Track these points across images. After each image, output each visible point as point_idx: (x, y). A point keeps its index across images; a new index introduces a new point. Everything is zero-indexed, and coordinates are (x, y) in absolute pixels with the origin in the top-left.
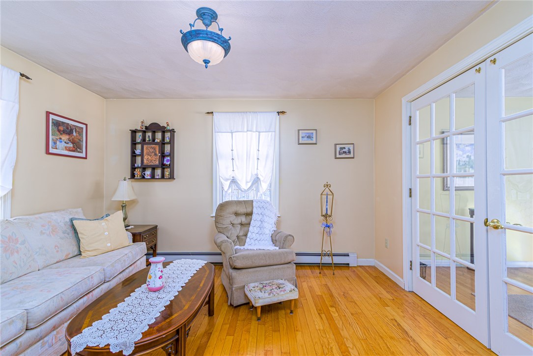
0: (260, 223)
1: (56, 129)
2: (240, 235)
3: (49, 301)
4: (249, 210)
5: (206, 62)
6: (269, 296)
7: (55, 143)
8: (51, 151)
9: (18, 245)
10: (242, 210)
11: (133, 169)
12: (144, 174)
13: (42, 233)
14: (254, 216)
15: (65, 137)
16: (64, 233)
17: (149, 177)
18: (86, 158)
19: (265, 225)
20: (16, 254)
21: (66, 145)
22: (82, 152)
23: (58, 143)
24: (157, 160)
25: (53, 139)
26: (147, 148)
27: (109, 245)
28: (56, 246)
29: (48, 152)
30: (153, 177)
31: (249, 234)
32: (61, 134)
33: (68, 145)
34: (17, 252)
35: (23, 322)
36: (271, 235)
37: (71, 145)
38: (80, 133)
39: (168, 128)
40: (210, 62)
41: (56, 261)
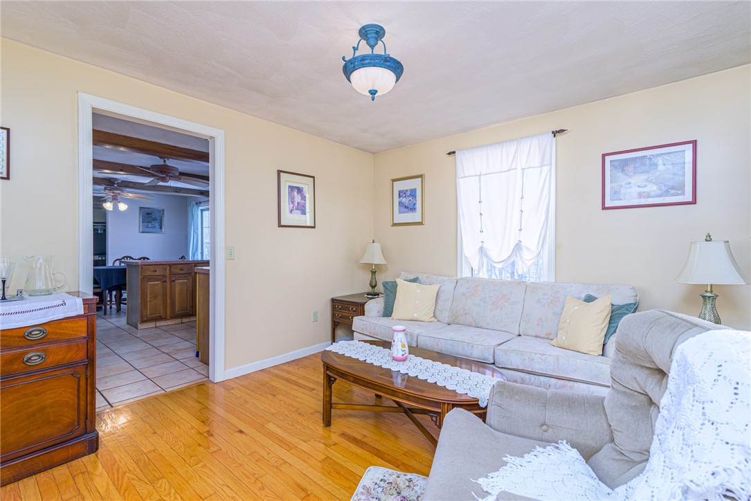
1: (619, 173)
5: (373, 92)
9: (506, 304)
20: (499, 310)
22: (682, 194)
23: (623, 190)
25: (612, 188)
28: (541, 319)
40: (376, 91)
41: (534, 334)
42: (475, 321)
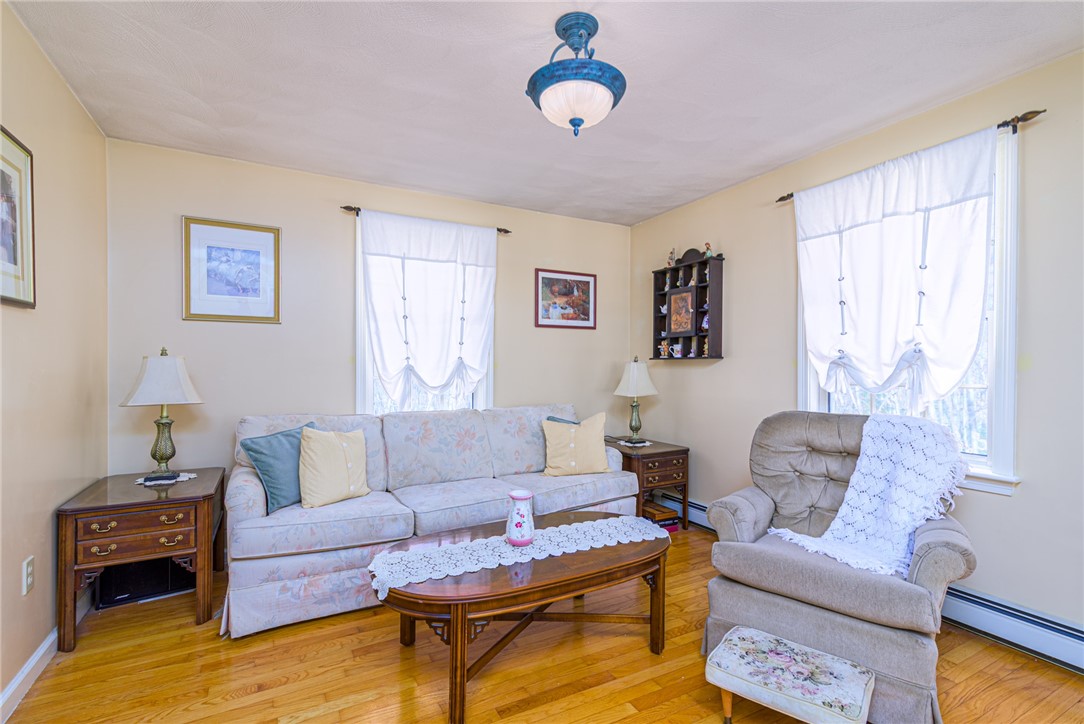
0: (882, 485)
1: (548, 291)
2: (819, 505)
3: (439, 513)
4: (849, 443)
5: (576, 123)
6: (749, 678)
7: (547, 310)
8: (541, 321)
9: (473, 442)
10: (826, 439)
11: (658, 341)
12: (672, 350)
13: (506, 431)
14: (862, 463)
15: (560, 301)
16: (533, 436)
17: (679, 356)
18: (594, 328)
19: (897, 494)
20: (468, 451)
21: (563, 311)
22: (588, 320)
23: (551, 309)
24: (689, 321)
25: (543, 306)
26: (676, 302)
27: (573, 464)
28: (517, 451)
29: (537, 325)
30: (685, 353)
31: (843, 510)
32: (556, 297)
33: (566, 311)
34: (470, 449)
35: (408, 525)
36: (910, 530)
37: (570, 311)
38: (586, 292)
39: (709, 254)
40: (582, 121)
41: (514, 471)
42: (440, 474)
